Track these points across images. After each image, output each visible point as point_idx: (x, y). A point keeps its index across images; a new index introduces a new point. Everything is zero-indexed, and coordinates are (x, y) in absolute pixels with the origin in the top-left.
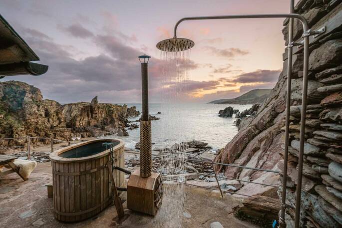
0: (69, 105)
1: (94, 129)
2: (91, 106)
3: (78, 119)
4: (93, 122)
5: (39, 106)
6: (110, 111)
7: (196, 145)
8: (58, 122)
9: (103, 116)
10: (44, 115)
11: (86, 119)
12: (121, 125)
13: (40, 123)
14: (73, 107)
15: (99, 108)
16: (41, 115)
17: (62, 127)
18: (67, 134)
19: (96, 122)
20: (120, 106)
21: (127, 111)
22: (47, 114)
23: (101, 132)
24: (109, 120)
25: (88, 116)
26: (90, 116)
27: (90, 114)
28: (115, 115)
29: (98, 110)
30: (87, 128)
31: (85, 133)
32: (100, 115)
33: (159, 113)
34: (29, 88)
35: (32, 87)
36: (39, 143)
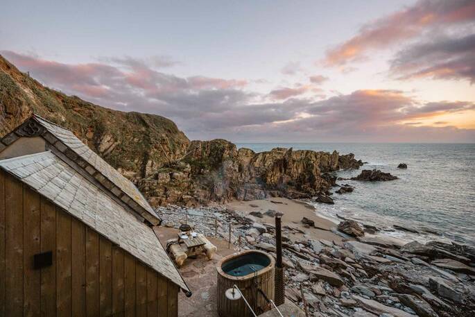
0: (263, 153)
1: (287, 187)
2: (284, 160)
3: (270, 175)
4: (286, 179)
5: (234, 162)
6: (309, 165)
7: (469, 257)
8: (249, 177)
9: (300, 171)
10: (237, 170)
11: (278, 174)
12: (325, 185)
13: (234, 178)
14: (268, 155)
15: (294, 161)
16: (235, 170)
17: (253, 183)
18: (257, 191)
19: (290, 179)
20: (328, 154)
21: (339, 160)
22: (240, 169)
23: (296, 192)
24: (307, 177)
25: (281, 172)
26: (283, 171)
27: (283, 169)
28: (317, 170)
29: (293, 163)
30: (279, 186)
31: (276, 192)
32: (295, 169)
33: (403, 166)
34: (227, 145)
35: (230, 143)
36: (232, 198)
